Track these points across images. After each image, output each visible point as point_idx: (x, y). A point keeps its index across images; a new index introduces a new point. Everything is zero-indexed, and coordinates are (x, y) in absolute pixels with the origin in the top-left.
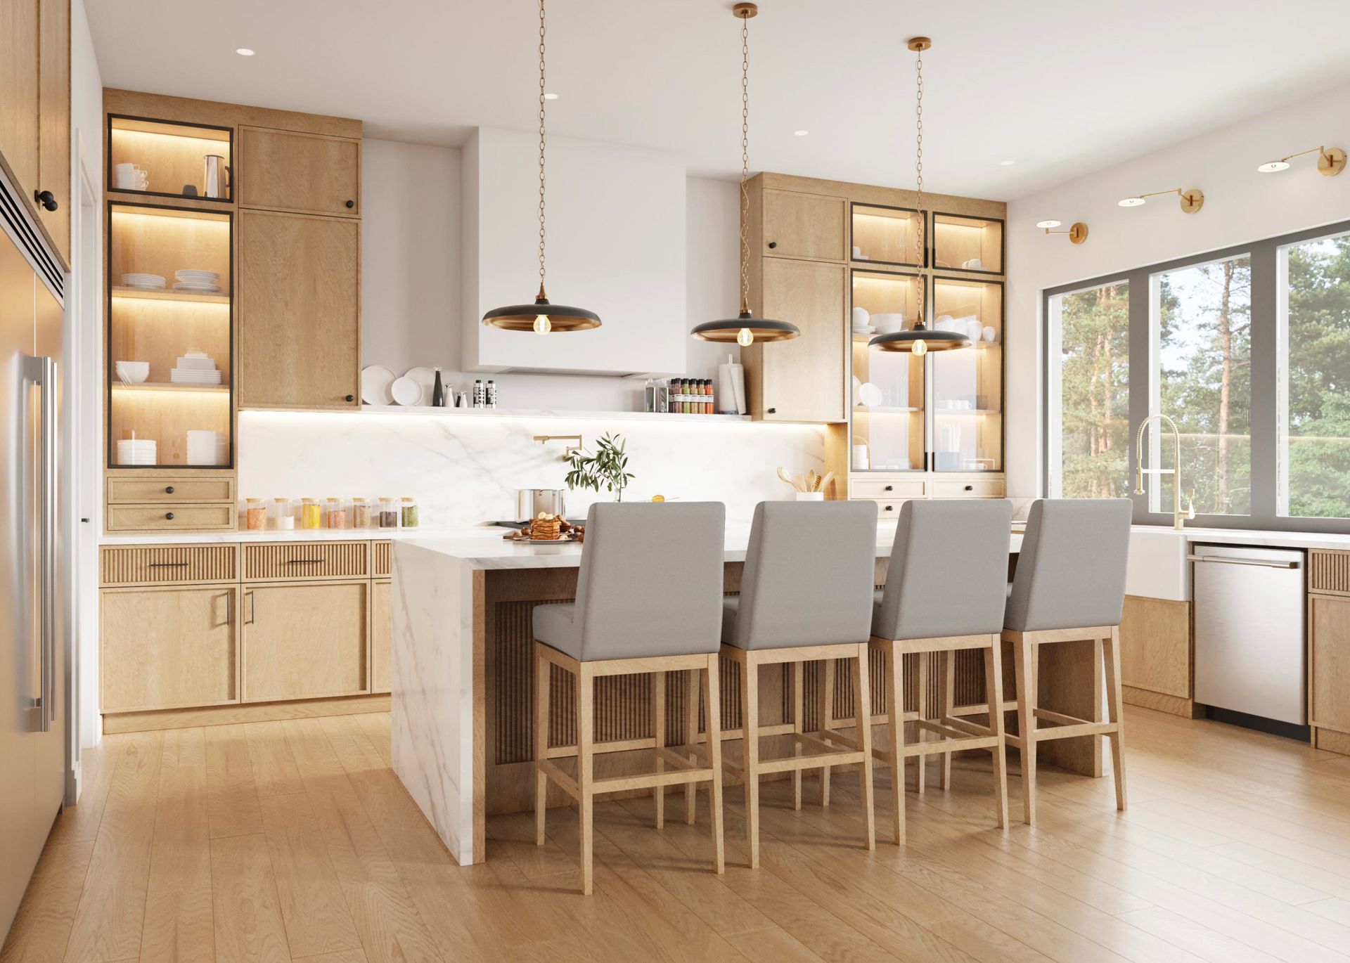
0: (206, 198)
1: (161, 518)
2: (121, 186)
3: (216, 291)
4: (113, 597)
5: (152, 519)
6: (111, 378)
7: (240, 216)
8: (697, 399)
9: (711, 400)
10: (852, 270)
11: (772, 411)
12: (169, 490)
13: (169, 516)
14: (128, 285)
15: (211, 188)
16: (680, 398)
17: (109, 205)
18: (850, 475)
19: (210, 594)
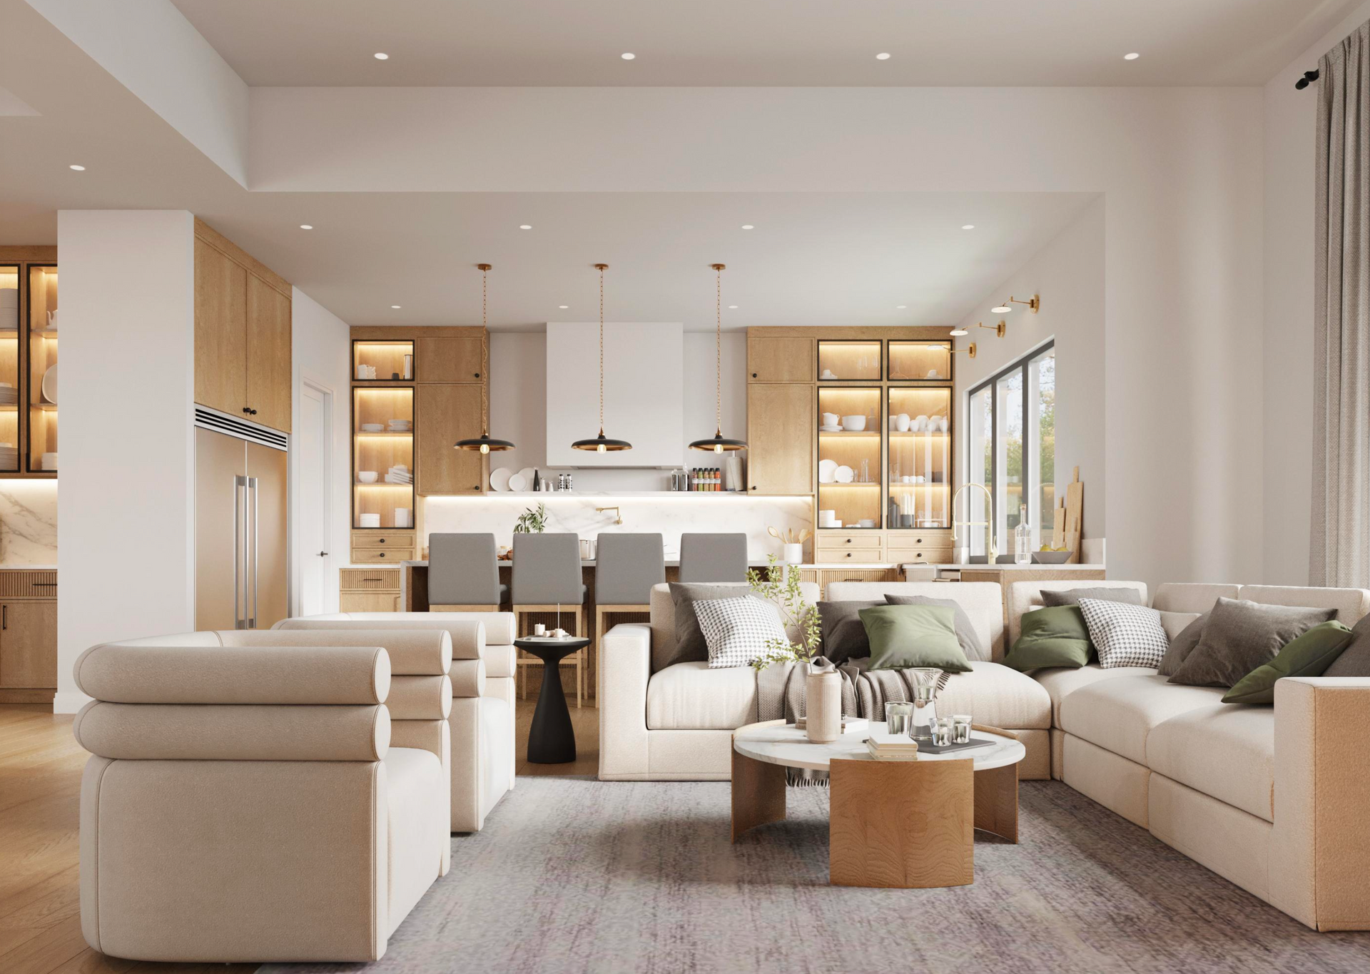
0: (404, 380)
1: (378, 556)
2: (361, 377)
3: (408, 431)
4: (347, 596)
5: (374, 557)
6: (354, 481)
7: (419, 389)
8: (708, 481)
9: (719, 482)
10: (819, 387)
11: (754, 488)
12: (382, 541)
13: (382, 555)
14: (365, 431)
15: (407, 374)
16: (695, 481)
17: (353, 388)
18: (817, 531)
19: (394, 596)
